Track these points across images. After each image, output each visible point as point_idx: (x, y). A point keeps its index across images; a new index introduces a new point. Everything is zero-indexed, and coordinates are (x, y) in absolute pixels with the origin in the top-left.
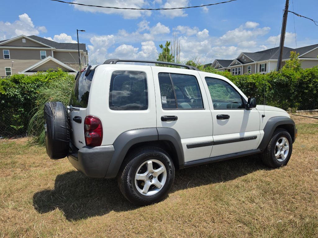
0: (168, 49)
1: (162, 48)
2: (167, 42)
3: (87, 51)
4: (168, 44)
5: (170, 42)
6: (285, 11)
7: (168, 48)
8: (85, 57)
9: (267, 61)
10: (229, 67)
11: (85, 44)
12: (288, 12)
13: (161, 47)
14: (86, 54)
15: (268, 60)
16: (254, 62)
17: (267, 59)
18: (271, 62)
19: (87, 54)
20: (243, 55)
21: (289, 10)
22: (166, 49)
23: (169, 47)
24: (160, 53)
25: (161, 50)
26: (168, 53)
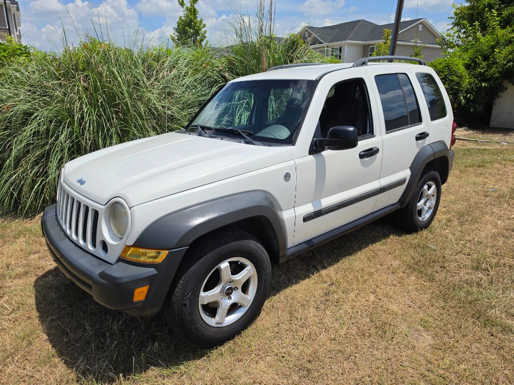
0: (195, 9)
1: (183, 6)
3: (17, 3)
7: (194, 7)
8: (14, 15)
9: (342, 42)
13: (182, 4)
14: (15, 9)
15: (345, 41)
16: (323, 43)
17: (343, 40)
18: (349, 44)
19: (18, 9)
20: (307, 31)
22: (191, 9)
23: (197, 7)
24: (181, 17)
25: (182, 9)
26: (195, 18)
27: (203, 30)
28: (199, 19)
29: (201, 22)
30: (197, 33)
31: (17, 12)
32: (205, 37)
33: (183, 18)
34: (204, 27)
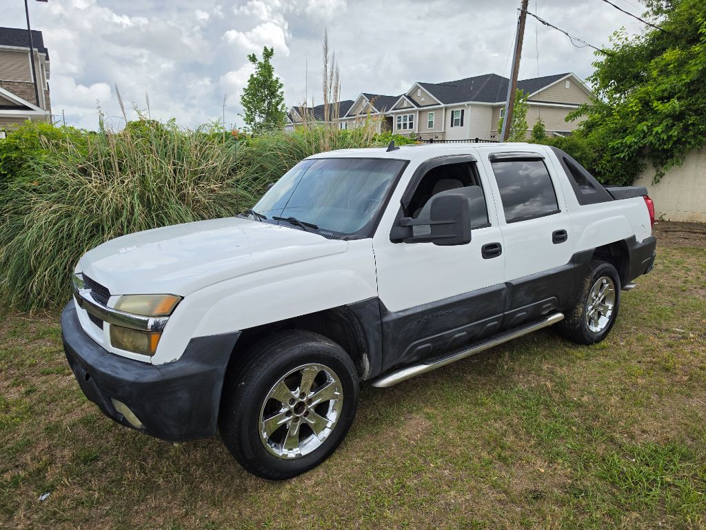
0: (270, 66)
1: (253, 61)
2: (266, 49)
3: (46, 51)
4: (268, 54)
5: (272, 50)
6: (522, 12)
7: (268, 62)
8: (42, 65)
9: (465, 104)
10: (390, 111)
11: (40, 32)
12: (527, 15)
13: (253, 59)
14: (44, 58)
15: (467, 103)
16: (440, 104)
17: (465, 100)
18: (473, 106)
19: (47, 58)
20: (419, 88)
21: (529, 9)
22: (264, 65)
23: (272, 62)
24: (253, 75)
25: (254, 66)
26: (270, 75)
27: (280, 90)
28: (274, 78)
29: (277, 81)
30: (273, 94)
31: (46, 62)
32: (282, 99)
33: (255, 76)
34: (280, 87)
